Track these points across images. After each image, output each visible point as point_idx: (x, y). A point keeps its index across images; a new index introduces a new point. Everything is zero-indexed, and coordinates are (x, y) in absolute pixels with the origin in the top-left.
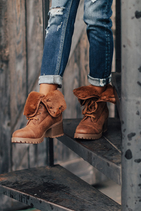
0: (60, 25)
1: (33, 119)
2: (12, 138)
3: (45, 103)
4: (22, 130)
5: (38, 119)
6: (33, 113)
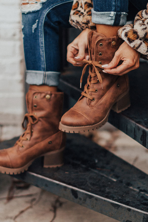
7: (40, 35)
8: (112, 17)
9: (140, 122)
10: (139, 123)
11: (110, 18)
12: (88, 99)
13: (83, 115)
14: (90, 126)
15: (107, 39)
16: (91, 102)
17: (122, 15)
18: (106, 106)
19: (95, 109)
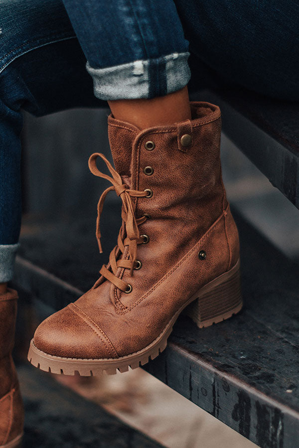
8: (142, 75)
9: (229, 367)
10: (224, 368)
11: (136, 79)
12: (112, 287)
13: (94, 328)
14: (111, 360)
15: (167, 129)
16: (120, 296)
17: (169, 65)
18: (161, 311)
19: (129, 315)
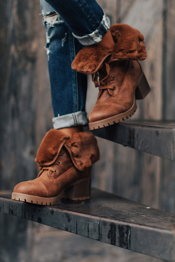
0: (64, 38)
1: (48, 170)
2: (13, 193)
3: (69, 148)
4: (30, 183)
5: (56, 171)
6: (51, 160)
7: (70, 49)
